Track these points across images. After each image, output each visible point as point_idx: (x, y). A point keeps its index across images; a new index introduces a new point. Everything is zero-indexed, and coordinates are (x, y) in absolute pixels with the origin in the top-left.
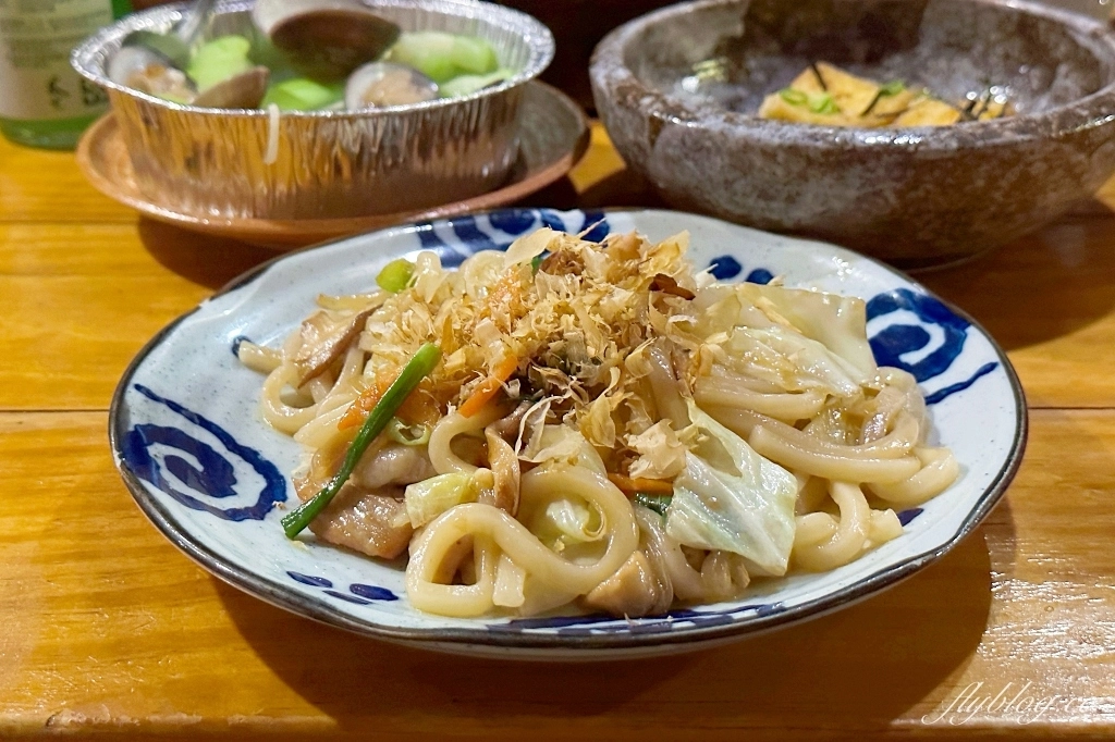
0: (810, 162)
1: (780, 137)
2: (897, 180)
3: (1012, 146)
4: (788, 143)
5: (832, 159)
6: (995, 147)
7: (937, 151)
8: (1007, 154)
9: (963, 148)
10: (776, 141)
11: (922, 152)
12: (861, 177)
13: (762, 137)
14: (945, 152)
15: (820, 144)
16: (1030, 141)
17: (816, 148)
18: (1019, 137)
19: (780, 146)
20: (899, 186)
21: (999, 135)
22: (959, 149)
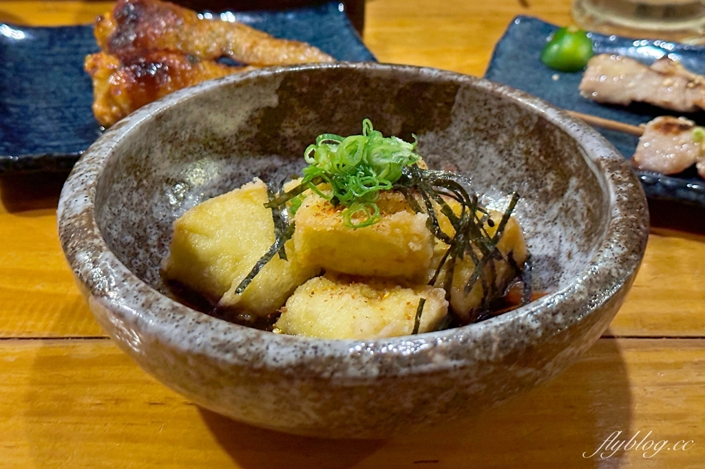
0: (221, 373)
1: (191, 341)
2: (316, 400)
3: (441, 372)
4: (197, 350)
5: (242, 374)
6: (422, 375)
7: (355, 379)
8: (436, 381)
9: (384, 377)
10: (185, 345)
11: (338, 378)
12: (275, 395)
13: (173, 337)
14: (365, 380)
15: (228, 357)
16: (463, 368)
17: (224, 362)
18: (451, 363)
19: (189, 352)
20: (318, 405)
21: (429, 361)
22: (379, 378)
